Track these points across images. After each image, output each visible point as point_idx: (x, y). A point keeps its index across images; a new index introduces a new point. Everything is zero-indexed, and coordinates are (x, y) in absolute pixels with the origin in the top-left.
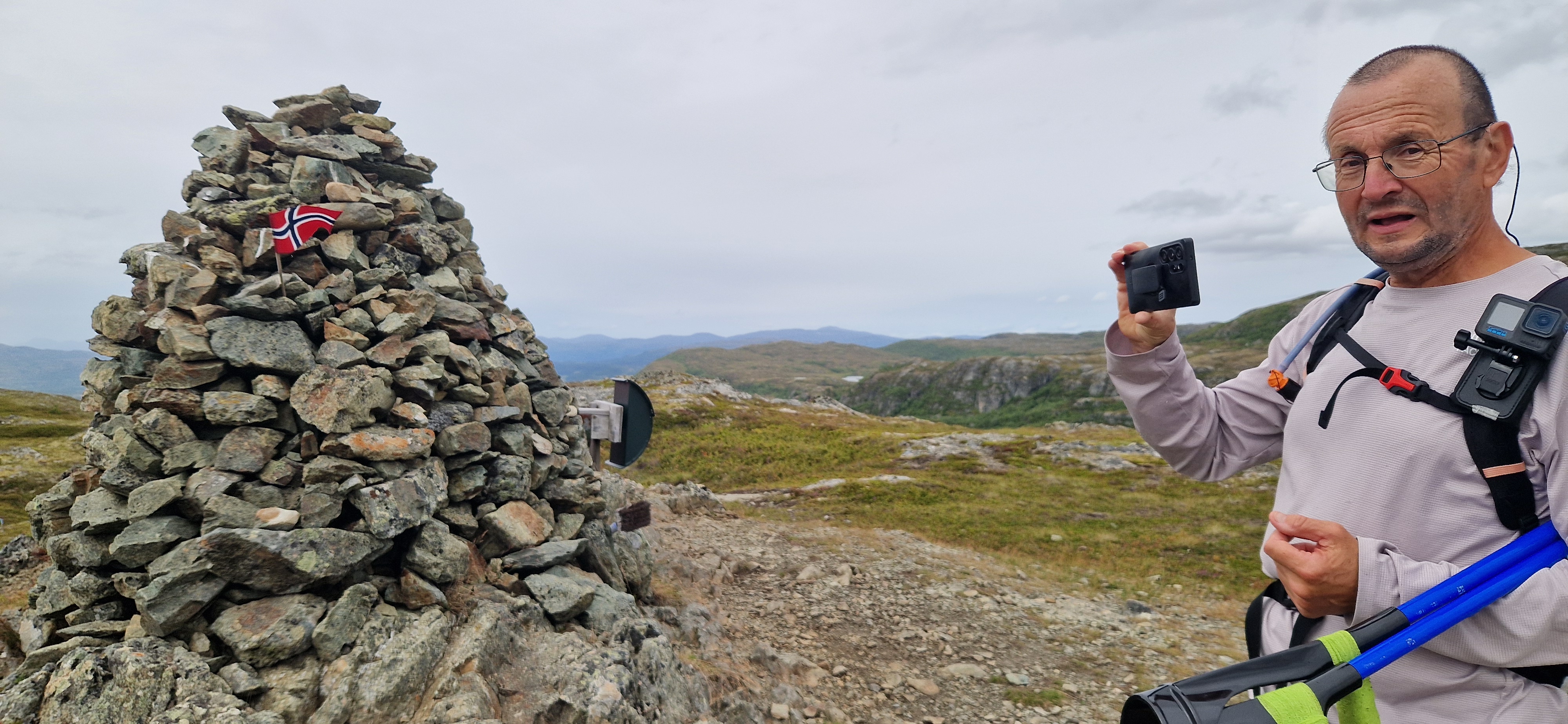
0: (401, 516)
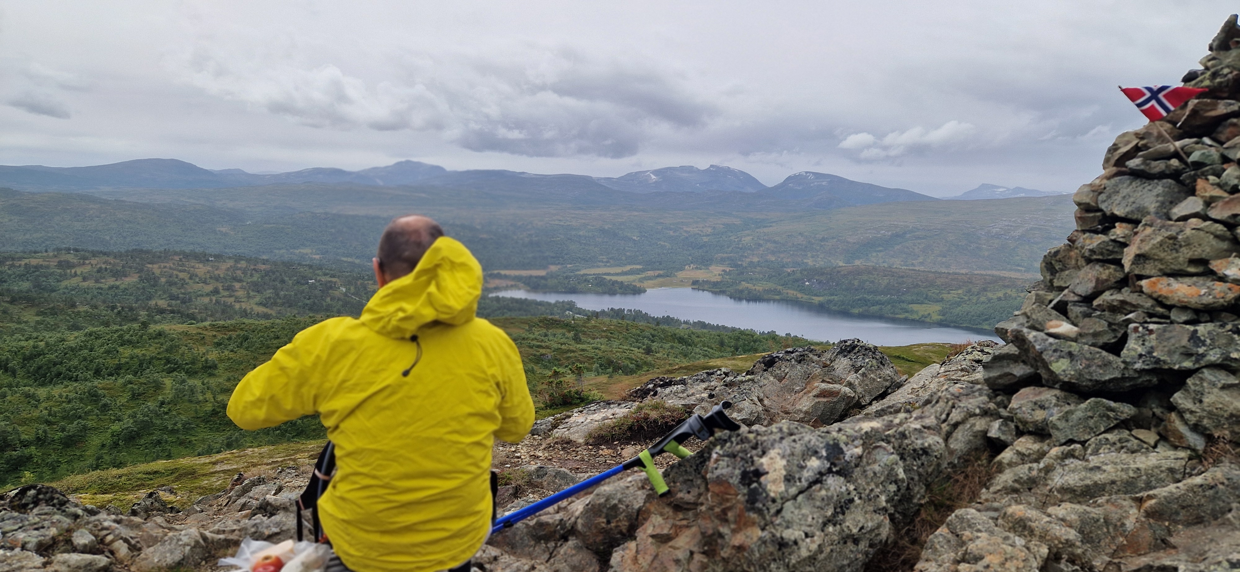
0: (1155, 354)
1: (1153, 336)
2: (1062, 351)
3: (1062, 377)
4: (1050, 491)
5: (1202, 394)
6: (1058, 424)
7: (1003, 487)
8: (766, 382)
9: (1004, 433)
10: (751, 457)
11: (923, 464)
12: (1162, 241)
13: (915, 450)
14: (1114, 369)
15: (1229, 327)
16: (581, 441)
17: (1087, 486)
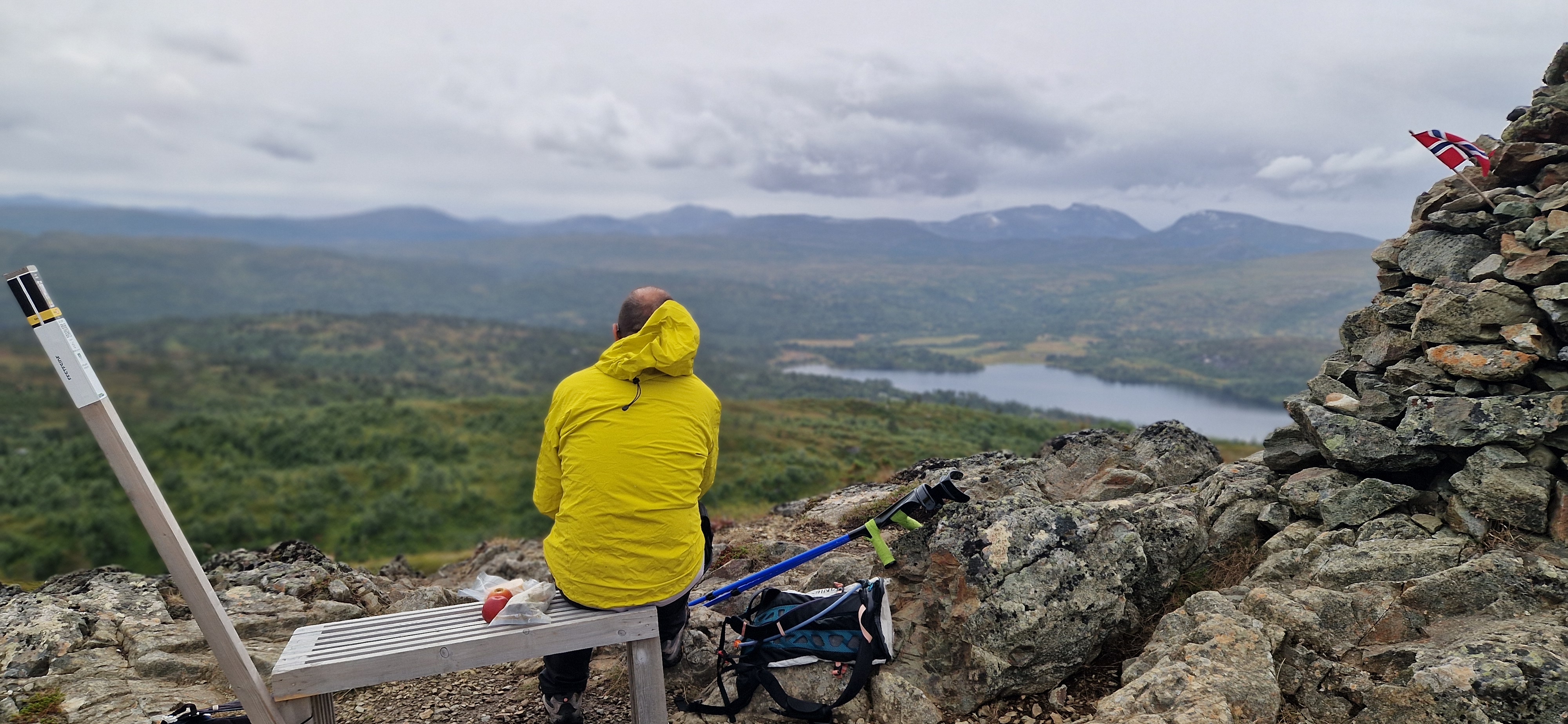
0: (1432, 430)
1: (1432, 410)
2: (1337, 426)
3: (1335, 455)
4: (1313, 578)
5: (1482, 474)
6: (1330, 506)
7: (1264, 574)
8: (1051, 466)
9: (1275, 517)
10: (976, 528)
11: (1172, 546)
12: (1448, 304)
13: (1164, 530)
14: (1391, 446)
15: (1518, 400)
16: (835, 524)
17: (1351, 573)
